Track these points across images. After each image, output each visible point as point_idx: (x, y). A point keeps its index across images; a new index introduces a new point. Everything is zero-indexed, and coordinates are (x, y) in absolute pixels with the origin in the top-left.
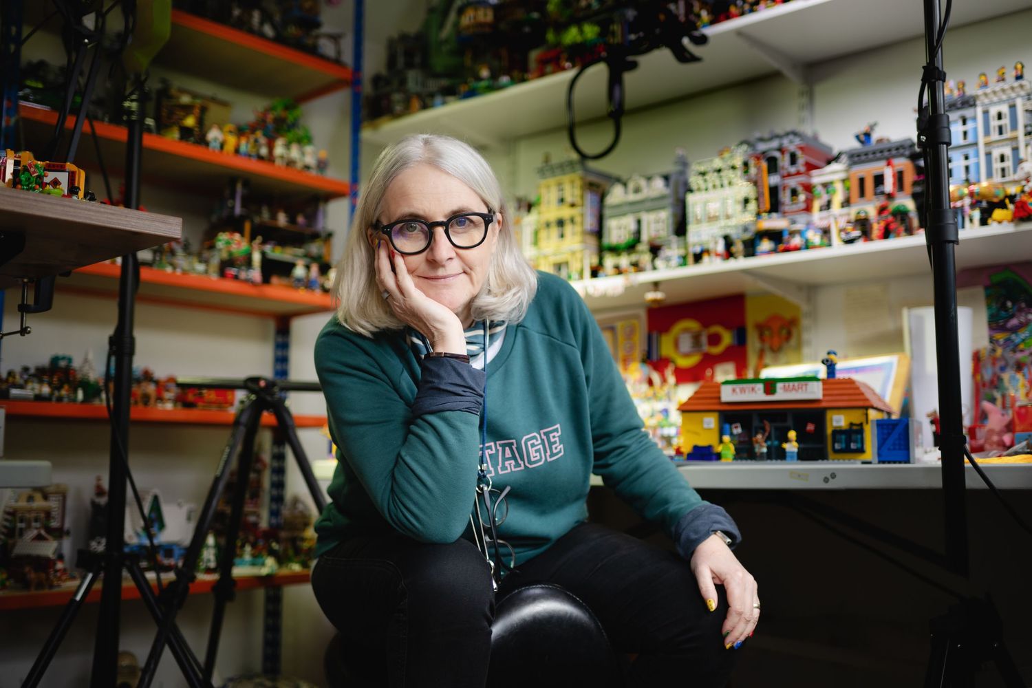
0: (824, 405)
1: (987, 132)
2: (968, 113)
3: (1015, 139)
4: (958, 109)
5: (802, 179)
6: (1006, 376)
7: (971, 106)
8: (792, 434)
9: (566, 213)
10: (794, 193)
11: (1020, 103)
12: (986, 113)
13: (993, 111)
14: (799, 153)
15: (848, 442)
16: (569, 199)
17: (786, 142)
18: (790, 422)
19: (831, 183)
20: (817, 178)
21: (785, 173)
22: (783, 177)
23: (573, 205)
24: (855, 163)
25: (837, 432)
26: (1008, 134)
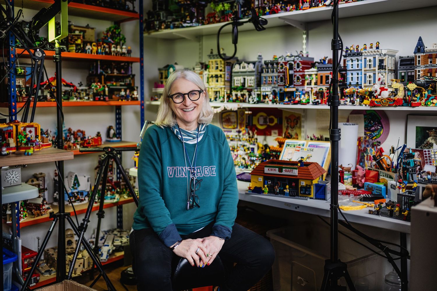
0: (298, 177)
1: (365, 67)
2: (359, 58)
3: (375, 70)
4: (356, 56)
5: (301, 73)
6: (369, 149)
7: (360, 56)
8: (287, 187)
9: (219, 73)
10: (298, 78)
11: (377, 57)
12: (365, 59)
13: (368, 59)
14: (300, 64)
15: (306, 191)
16: (220, 68)
17: (296, 59)
18: (287, 182)
19: (312, 75)
20: (307, 72)
21: (295, 70)
22: (295, 72)
23: (221, 71)
24: (319, 70)
25: (302, 187)
26: (372, 68)
